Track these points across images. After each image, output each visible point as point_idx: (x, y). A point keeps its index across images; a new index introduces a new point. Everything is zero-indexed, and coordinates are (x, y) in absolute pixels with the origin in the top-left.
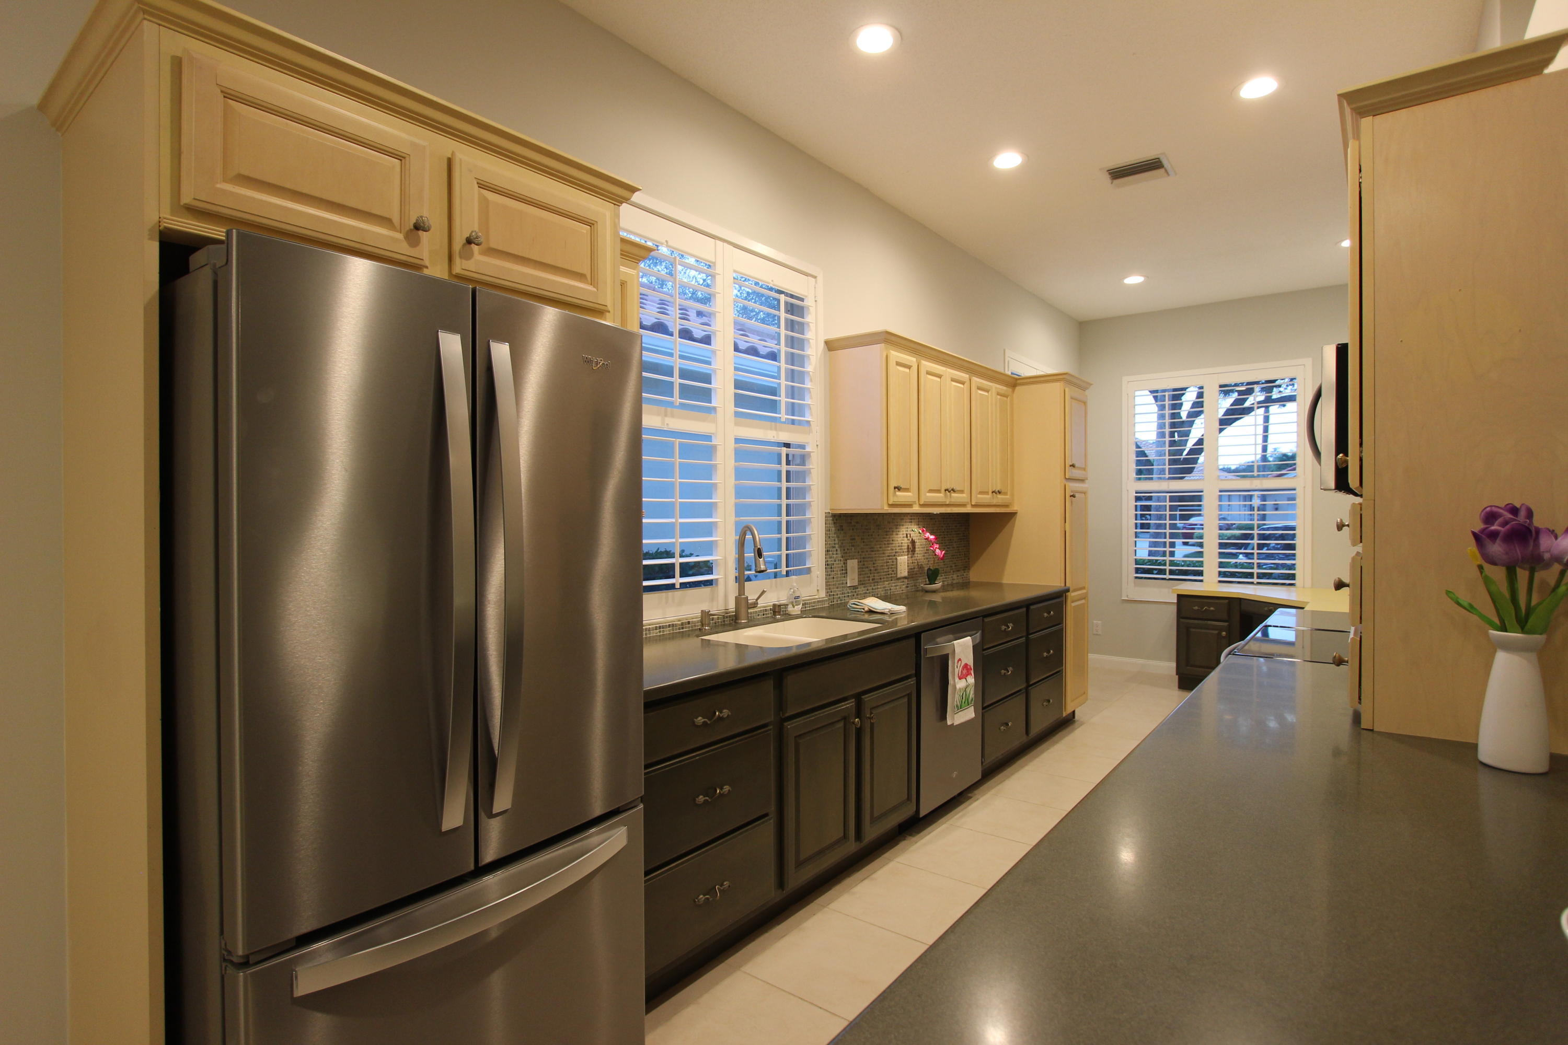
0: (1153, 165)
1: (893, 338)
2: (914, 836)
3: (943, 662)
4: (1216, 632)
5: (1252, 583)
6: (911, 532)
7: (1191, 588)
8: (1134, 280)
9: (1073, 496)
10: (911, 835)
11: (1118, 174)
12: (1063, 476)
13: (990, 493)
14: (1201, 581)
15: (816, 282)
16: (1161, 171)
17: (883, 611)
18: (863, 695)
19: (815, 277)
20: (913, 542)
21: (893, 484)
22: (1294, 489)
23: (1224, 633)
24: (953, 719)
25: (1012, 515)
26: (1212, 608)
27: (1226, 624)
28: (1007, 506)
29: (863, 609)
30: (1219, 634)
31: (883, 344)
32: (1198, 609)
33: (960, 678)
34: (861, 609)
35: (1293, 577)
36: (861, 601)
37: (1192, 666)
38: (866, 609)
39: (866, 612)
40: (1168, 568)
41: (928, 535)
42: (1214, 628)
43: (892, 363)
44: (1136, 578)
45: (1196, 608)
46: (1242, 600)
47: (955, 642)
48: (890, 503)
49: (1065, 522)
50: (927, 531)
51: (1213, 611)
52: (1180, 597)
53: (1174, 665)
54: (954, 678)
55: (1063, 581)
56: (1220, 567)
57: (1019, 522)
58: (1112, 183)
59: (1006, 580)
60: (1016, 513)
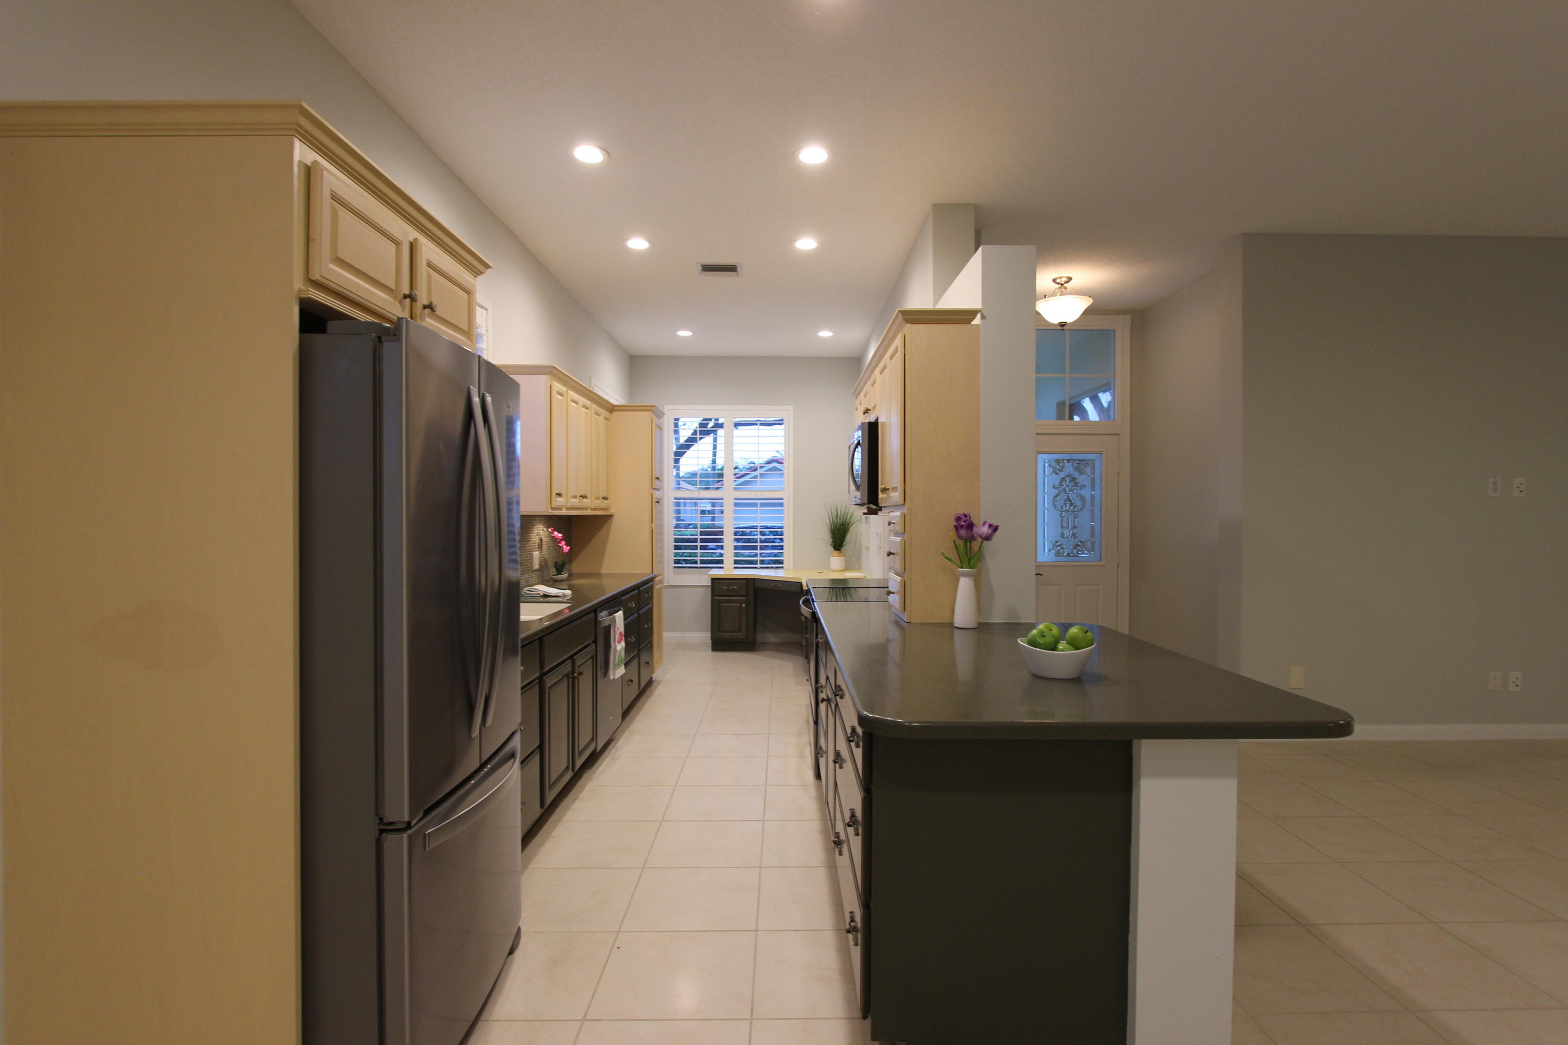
0: (732, 269)
1: (556, 372)
2: (590, 769)
3: (607, 630)
4: (738, 605)
5: (756, 568)
6: (540, 532)
7: (717, 573)
8: (684, 333)
9: (658, 502)
10: (587, 769)
11: (707, 268)
12: (650, 487)
13: (601, 498)
14: (722, 568)
15: (487, 314)
16: (736, 273)
17: (557, 595)
18: (574, 656)
19: (486, 310)
20: (541, 540)
21: (555, 491)
22: (782, 499)
23: (744, 605)
24: (614, 674)
25: (610, 517)
26: (736, 587)
27: (745, 598)
28: (606, 509)
29: (538, 594)
30: (741, 605)
31: (548, 376)
32: (726, 589)
33: (618, 643)
34: (535, 594)
35: (781, 562)
36: (533, 587)
37: (723, 632)
38: (542, 594)
39: (542, 596)
40: (698, 559)
41: (556, 533)
42: (737, 602)
43: (554, 393)
44: (675, 567)
45: (725, 588)
46: (756, 580)
47: (616, 614)
48: (553, 506)
49: (652, 522)
50: (555, 530)
51: (736, 589)
52: (713, 580)
53: (709, 634)
54: (615, 644)
55: (651, 570)
56: (735, 557)
57: (615, 522)
58: (701, 273)
59: (603, 571)
60: (612, 515)
